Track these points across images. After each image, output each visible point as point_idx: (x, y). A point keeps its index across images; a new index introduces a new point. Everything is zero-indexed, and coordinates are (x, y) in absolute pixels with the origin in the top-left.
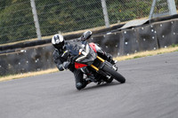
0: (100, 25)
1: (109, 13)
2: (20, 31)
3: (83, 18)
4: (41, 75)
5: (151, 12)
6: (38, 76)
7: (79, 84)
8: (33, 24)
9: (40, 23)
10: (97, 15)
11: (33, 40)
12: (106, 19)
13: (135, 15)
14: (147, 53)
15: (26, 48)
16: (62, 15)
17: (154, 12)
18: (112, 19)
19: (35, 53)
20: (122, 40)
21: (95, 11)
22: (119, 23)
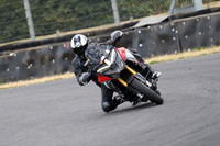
0: (108, 23)
1: (119, 8)
2: (9, 29)
3: (88, 13)
4: (34, 85)
5: (172, 7)
6: (30, 86)
7: (106, 104)
8: (25, 21)
9: (34, 20)
10: (104, 10)
11: (25, 41)
12: (116, 15)
13: (151, 10)
14: (166, 58)
15: (17, 51)
16: (60, 9)
17: (175, 7)
18: (123, 15)
19: (27, 57)
20: (135, 42)
21: (101, 5)
22: (132, 20)
